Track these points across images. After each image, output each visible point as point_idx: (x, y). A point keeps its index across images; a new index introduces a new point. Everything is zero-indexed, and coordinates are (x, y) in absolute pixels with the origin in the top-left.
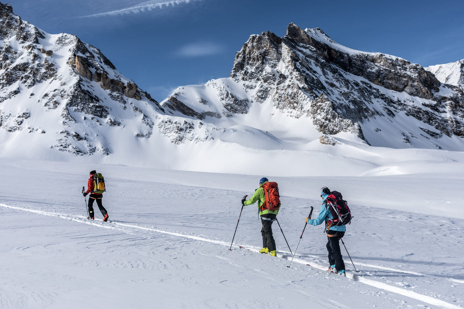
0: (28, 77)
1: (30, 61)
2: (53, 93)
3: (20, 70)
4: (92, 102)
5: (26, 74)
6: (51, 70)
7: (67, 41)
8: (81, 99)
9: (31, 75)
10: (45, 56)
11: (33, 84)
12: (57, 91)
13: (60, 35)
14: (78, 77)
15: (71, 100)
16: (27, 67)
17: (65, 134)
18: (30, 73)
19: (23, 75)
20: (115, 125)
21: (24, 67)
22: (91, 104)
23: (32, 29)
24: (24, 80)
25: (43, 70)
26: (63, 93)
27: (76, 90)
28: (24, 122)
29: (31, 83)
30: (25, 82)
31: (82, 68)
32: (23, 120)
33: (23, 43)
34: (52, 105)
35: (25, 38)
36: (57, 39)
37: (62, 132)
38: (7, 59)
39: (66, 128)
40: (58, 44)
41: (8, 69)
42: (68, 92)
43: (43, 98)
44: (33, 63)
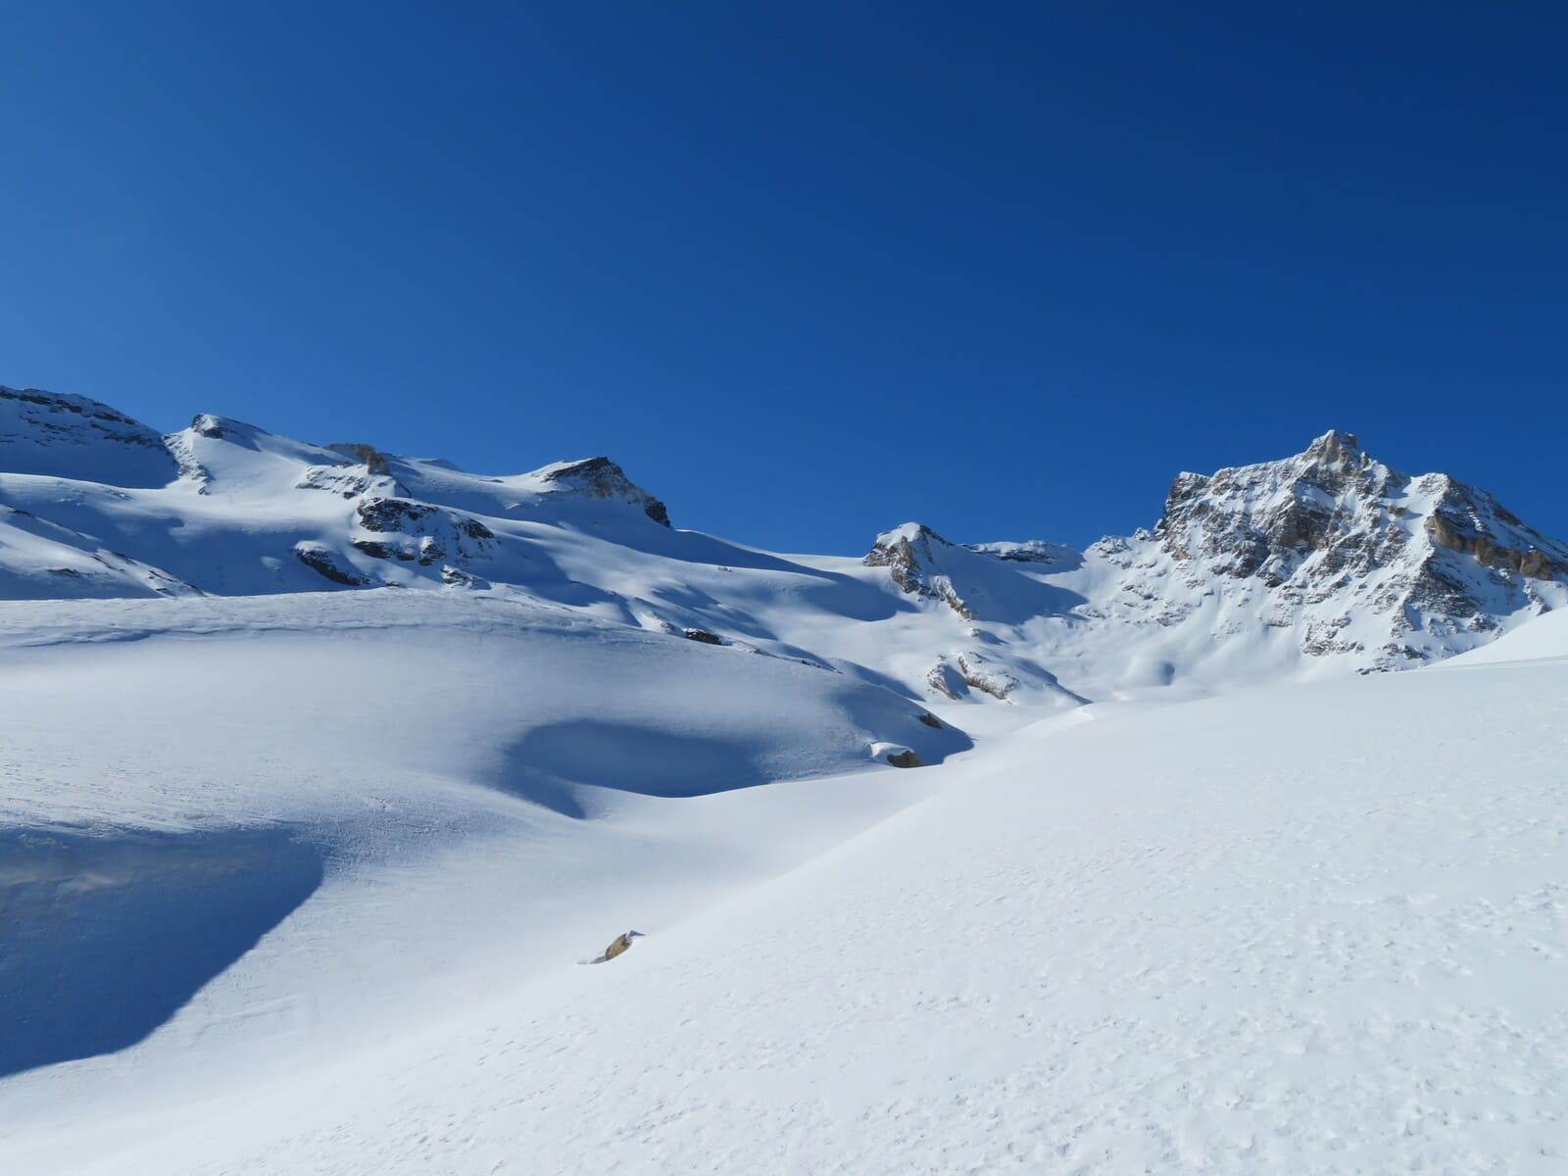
0: (1360, 558)
1: (1368, 530)
2: (1391, 581)
3: (1350, 547)
4: (1449, 592)
5: (1359, 552)
6: (1397, 541)
7: (1435, 485)
8: (1429, 588)
9: (1366, 554)
10: (1392, 518)
11: (1367, 570)
12: (1396, 578)
13: (1424, 478)
14: (1433, 550)
15: (1414, 593)
16: (1361, 541)
17: (1389, 650)
18: (1364, 551)
19: (1354, 555)
20: (1484, 628)
21: (1356, 542)
22: (1448, 596)
23: (1382, 473)
24: (1355, 562)
25: (1386, 543)
26: (1404, 581)
27: (1422, 574)
28: (1338, 633)
29: (1365, 567)
30: (1356, 565)
31: (1444, 533)
32: (1337, 630)
33: (1364, 498)
34: (1385, 601)
35: (1368, 491)
36: (1420, 484)
37: (1385, 647)
38: (1337, 530)
39: (1395, 639)
40: (1421, 492)
41: (1332, 546)
42: (1411, 580)
43: (1375, 590)
44: (1371, 532)
